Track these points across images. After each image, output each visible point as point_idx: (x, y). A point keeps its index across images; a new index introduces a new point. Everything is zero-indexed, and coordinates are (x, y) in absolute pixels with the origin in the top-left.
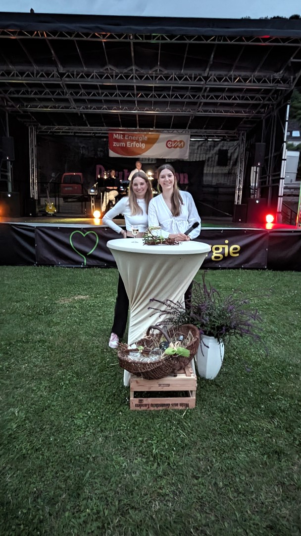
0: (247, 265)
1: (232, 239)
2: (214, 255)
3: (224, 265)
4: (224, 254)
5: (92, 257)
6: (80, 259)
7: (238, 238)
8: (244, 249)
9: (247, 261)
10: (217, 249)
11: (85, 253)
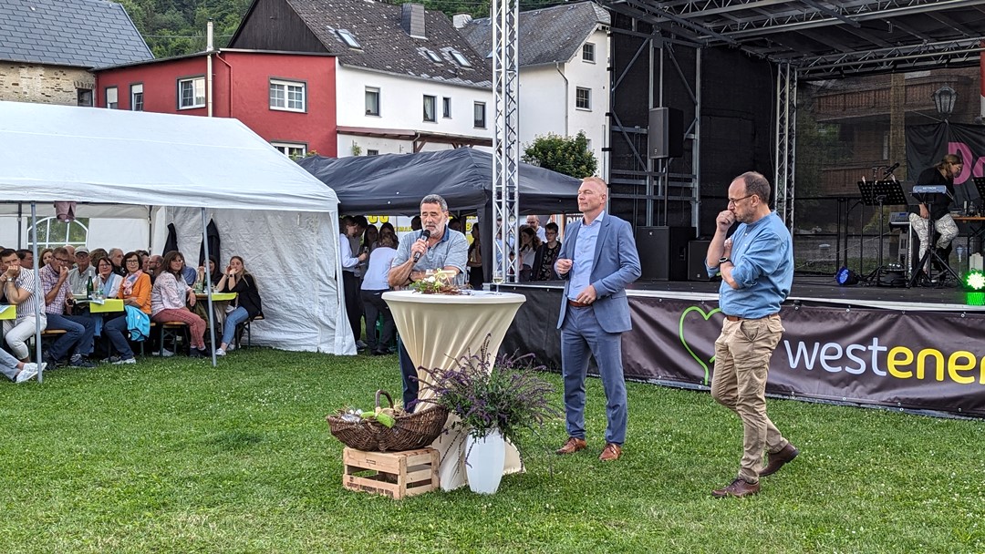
6: (695, 370)
11: (706, 359)
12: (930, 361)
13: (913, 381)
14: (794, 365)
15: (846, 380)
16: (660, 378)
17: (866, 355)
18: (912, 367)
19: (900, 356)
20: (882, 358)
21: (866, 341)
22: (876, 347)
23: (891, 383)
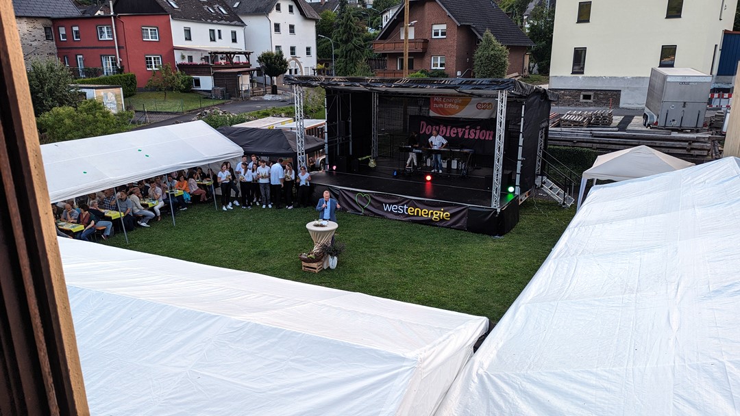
0: (455, 226)
1: (446, 208)
2: (434, 217)
3: (441, 224)
4: (440, 217)
5: (366, 209)
6: (359, 209)
7: (449, 208)
8: (452, 215)
9: (455, 223)
10: (436, 213)
11: (363, 207)
12: (418, 211)
13: (414, 216)
14: (385, 210)
15: (398, 214)
16: (350, 211)
17: (403, 209)
18: (414, 212)
19: (411, 210)
20: (407, 209)
21: (403, 205)
22: (405, 207)
23: (409, 215)
